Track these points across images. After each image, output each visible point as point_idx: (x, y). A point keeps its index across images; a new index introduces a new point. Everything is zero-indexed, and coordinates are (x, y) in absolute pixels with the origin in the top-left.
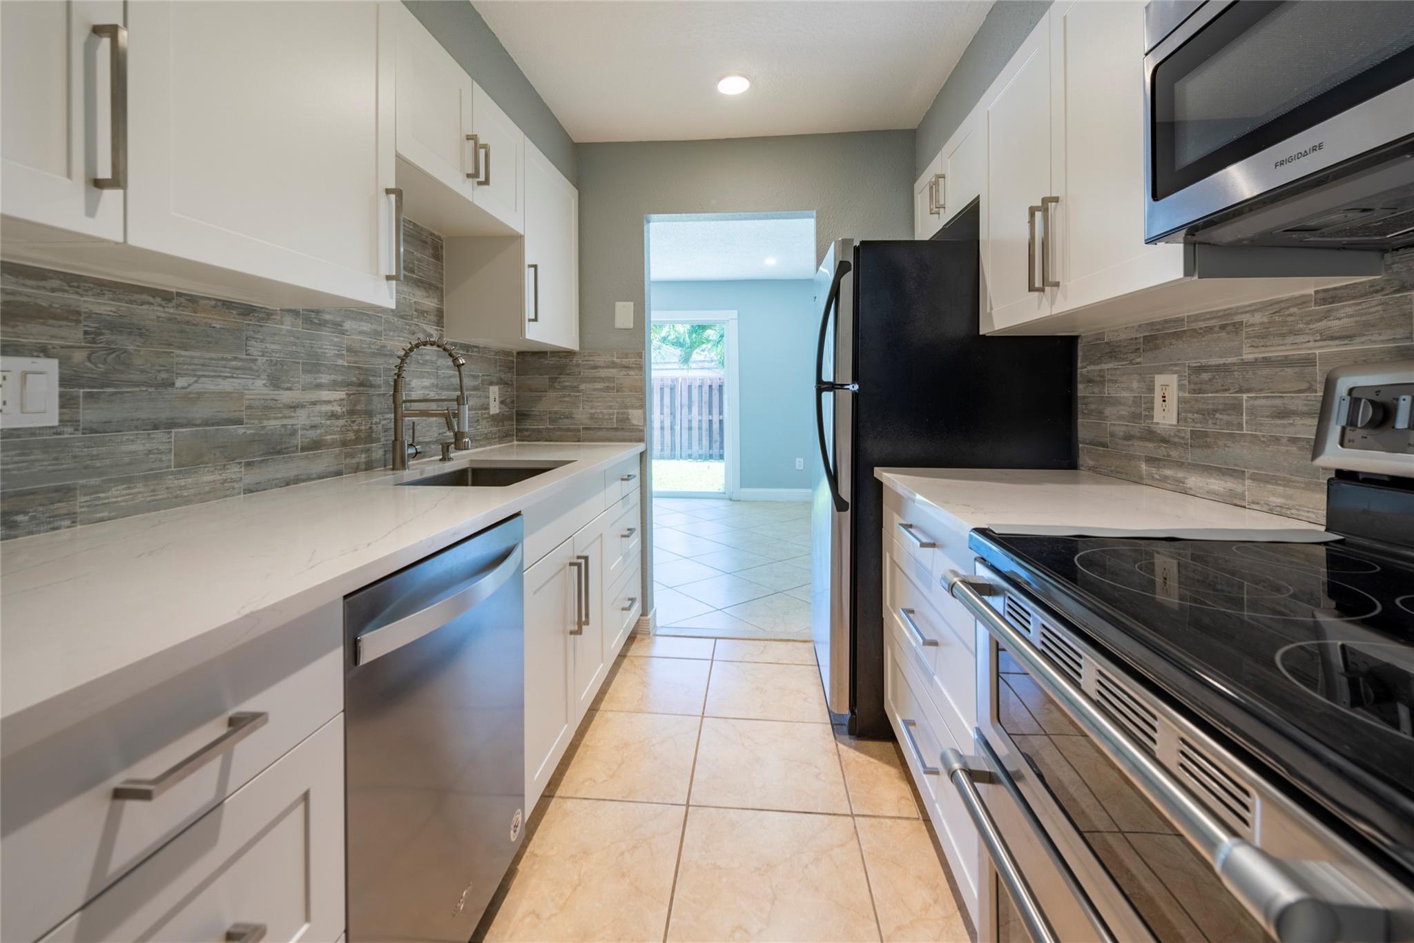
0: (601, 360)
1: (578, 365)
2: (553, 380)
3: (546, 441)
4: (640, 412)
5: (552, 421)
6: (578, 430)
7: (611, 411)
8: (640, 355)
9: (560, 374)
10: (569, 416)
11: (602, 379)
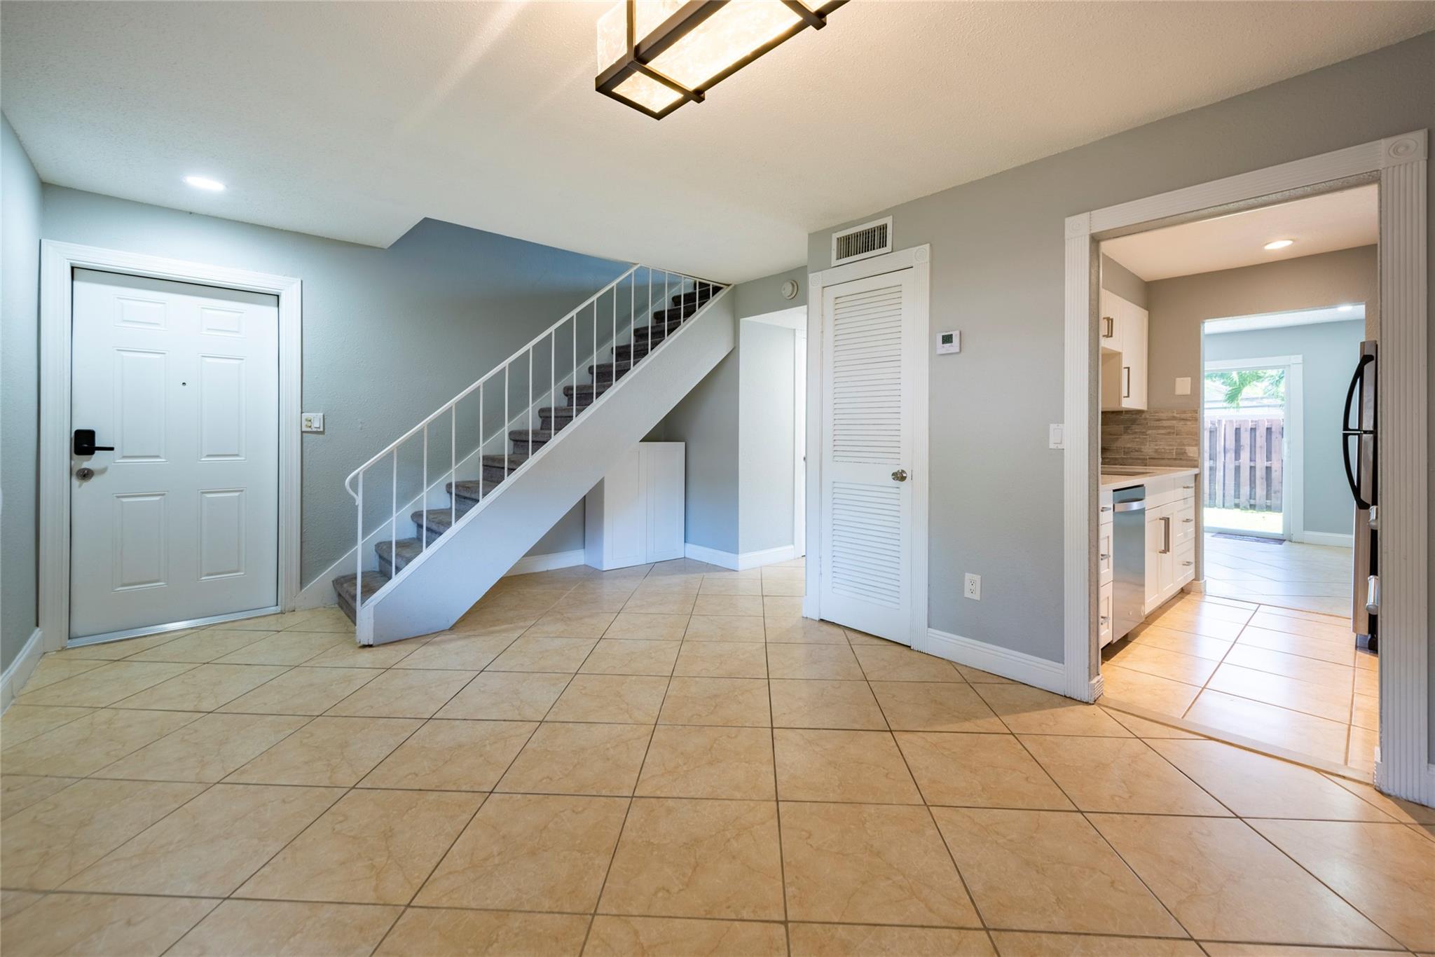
0: (1163, 415)
1: (1145, 419)
2: (1127, 429)
3: (1121, 465)
4: (1195, 448)
5: (1125, 453)
6: (1145, 459)
7: (1171, 448)
8: (1196, 412)
9: (1132, 424)
10: (1139, 451)
11: (1165, 428)
